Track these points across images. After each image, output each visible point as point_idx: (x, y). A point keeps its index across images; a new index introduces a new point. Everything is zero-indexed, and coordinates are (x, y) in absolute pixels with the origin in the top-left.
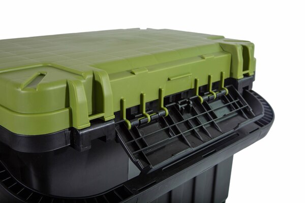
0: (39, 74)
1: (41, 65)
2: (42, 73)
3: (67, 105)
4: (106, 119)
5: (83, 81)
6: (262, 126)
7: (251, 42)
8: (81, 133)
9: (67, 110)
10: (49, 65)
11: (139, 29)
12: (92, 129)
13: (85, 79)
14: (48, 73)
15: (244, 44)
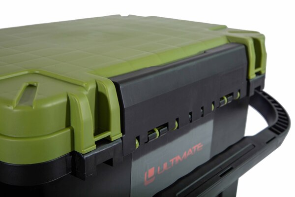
0: (28, 84)
1: (26, 72)
2: (32, 83)
3: (68, 124)
4: (113, 139)
5: (86, 93)
6: (278, 134)
7: (261, 33)
8: (85, 157)
9: (69, 130)
10: (37, 72)
11: (119, 15)
12: (98, 152)
13: (87, 91)
14: (39, 84)
15: (255, 36)
